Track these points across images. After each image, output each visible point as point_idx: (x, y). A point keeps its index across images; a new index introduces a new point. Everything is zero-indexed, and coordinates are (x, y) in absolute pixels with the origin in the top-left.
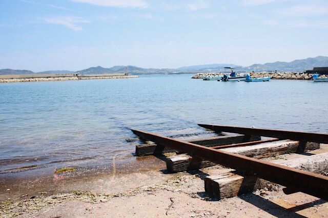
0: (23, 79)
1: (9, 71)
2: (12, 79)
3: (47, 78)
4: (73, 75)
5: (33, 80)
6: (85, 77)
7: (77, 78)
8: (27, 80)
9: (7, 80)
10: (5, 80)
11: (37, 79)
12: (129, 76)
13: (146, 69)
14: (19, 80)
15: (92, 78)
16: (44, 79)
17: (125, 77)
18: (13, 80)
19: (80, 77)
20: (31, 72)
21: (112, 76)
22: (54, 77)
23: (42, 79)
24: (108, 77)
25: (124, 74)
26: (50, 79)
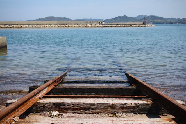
0: (59, 25)
1: (53, 18)
2: (51, 24)
3: (78, 24)
4: (98, 23)
5: (66, 26)
6: (108, 25)
7: (101, 25)
8: (62, 26)
9: (48, 26)
10: (46, 26)
11: (69, 25)
12: (146, 25)
13: (168, 19)
14: (56, 26)
15: (114, 26)
17: (143, 25)
18: (52, 26)
19: (105, 24)
20: (69, 20)
21: (131, 25)
22: (83, 24)
23: (73, 25)
24: (128, 26)
25: (142, 23)
26: (80, 25)
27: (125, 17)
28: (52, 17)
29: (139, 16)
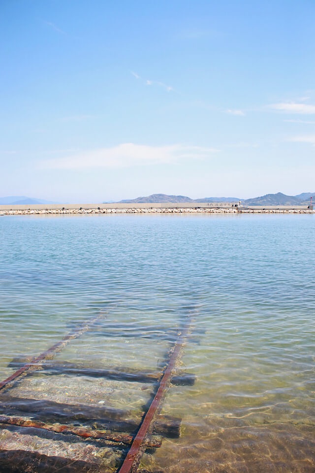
0: (164, 210)
2: (152, 208)
3: (196, 208)
4: (231, 206)
6: (248, 209)
7: (236, 211)
8: (170, 210)
9: (146, 210)
10: (143, 210)
12: (314, 211)
14: (160, 210)
15: (257, 211)
16: (192, 210)
17: (308, 211)
19: (241, 209)
21: (287, 210)
22: (204, 208)
23: (188, 209)
24: (282, 211)
25: (306, 207)
26: (199, 210)
27: (280, 195)
28: (160, 195)
29: (303, 194)
